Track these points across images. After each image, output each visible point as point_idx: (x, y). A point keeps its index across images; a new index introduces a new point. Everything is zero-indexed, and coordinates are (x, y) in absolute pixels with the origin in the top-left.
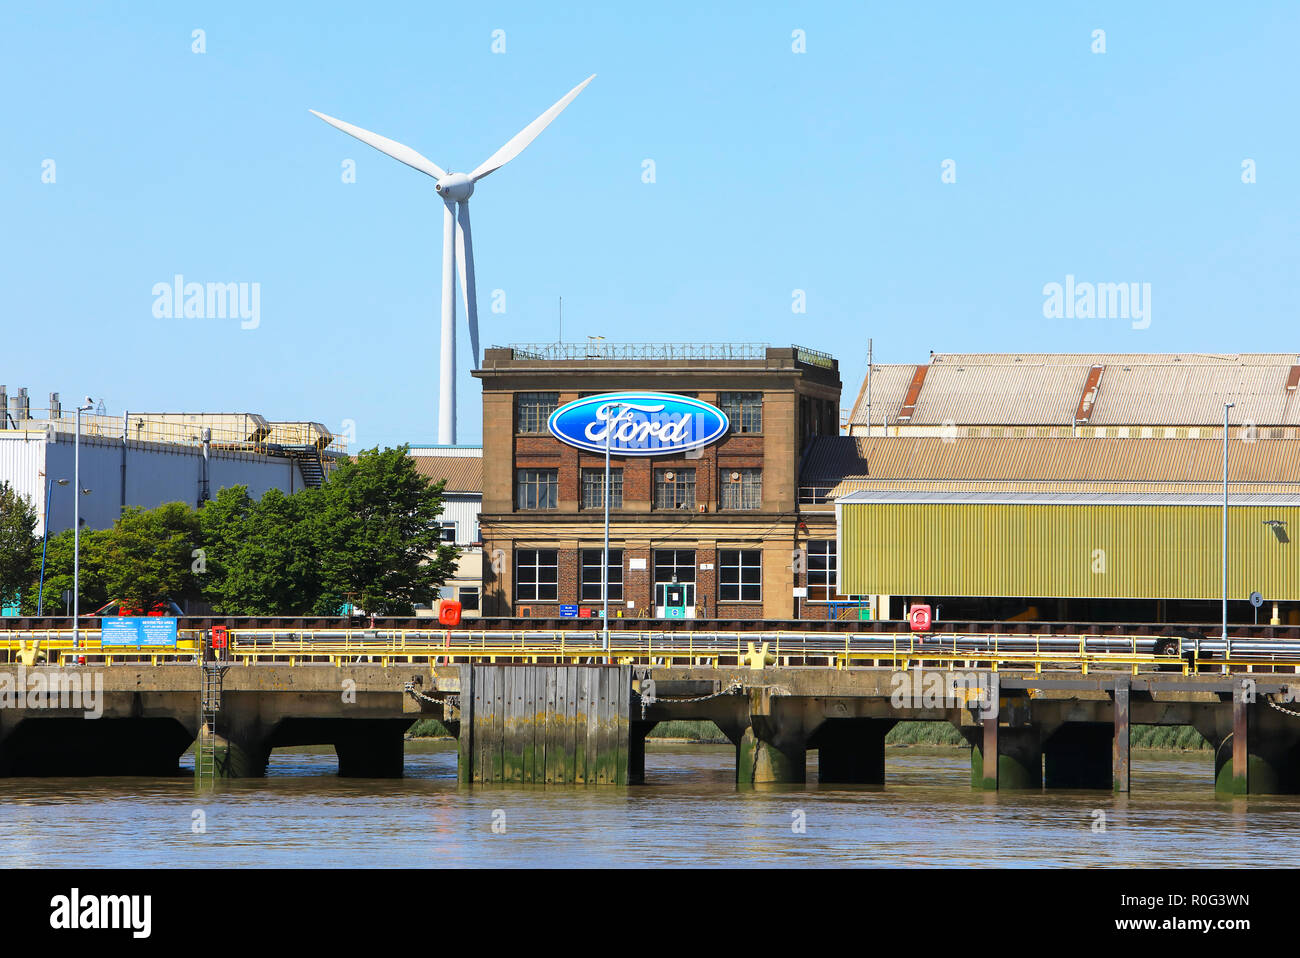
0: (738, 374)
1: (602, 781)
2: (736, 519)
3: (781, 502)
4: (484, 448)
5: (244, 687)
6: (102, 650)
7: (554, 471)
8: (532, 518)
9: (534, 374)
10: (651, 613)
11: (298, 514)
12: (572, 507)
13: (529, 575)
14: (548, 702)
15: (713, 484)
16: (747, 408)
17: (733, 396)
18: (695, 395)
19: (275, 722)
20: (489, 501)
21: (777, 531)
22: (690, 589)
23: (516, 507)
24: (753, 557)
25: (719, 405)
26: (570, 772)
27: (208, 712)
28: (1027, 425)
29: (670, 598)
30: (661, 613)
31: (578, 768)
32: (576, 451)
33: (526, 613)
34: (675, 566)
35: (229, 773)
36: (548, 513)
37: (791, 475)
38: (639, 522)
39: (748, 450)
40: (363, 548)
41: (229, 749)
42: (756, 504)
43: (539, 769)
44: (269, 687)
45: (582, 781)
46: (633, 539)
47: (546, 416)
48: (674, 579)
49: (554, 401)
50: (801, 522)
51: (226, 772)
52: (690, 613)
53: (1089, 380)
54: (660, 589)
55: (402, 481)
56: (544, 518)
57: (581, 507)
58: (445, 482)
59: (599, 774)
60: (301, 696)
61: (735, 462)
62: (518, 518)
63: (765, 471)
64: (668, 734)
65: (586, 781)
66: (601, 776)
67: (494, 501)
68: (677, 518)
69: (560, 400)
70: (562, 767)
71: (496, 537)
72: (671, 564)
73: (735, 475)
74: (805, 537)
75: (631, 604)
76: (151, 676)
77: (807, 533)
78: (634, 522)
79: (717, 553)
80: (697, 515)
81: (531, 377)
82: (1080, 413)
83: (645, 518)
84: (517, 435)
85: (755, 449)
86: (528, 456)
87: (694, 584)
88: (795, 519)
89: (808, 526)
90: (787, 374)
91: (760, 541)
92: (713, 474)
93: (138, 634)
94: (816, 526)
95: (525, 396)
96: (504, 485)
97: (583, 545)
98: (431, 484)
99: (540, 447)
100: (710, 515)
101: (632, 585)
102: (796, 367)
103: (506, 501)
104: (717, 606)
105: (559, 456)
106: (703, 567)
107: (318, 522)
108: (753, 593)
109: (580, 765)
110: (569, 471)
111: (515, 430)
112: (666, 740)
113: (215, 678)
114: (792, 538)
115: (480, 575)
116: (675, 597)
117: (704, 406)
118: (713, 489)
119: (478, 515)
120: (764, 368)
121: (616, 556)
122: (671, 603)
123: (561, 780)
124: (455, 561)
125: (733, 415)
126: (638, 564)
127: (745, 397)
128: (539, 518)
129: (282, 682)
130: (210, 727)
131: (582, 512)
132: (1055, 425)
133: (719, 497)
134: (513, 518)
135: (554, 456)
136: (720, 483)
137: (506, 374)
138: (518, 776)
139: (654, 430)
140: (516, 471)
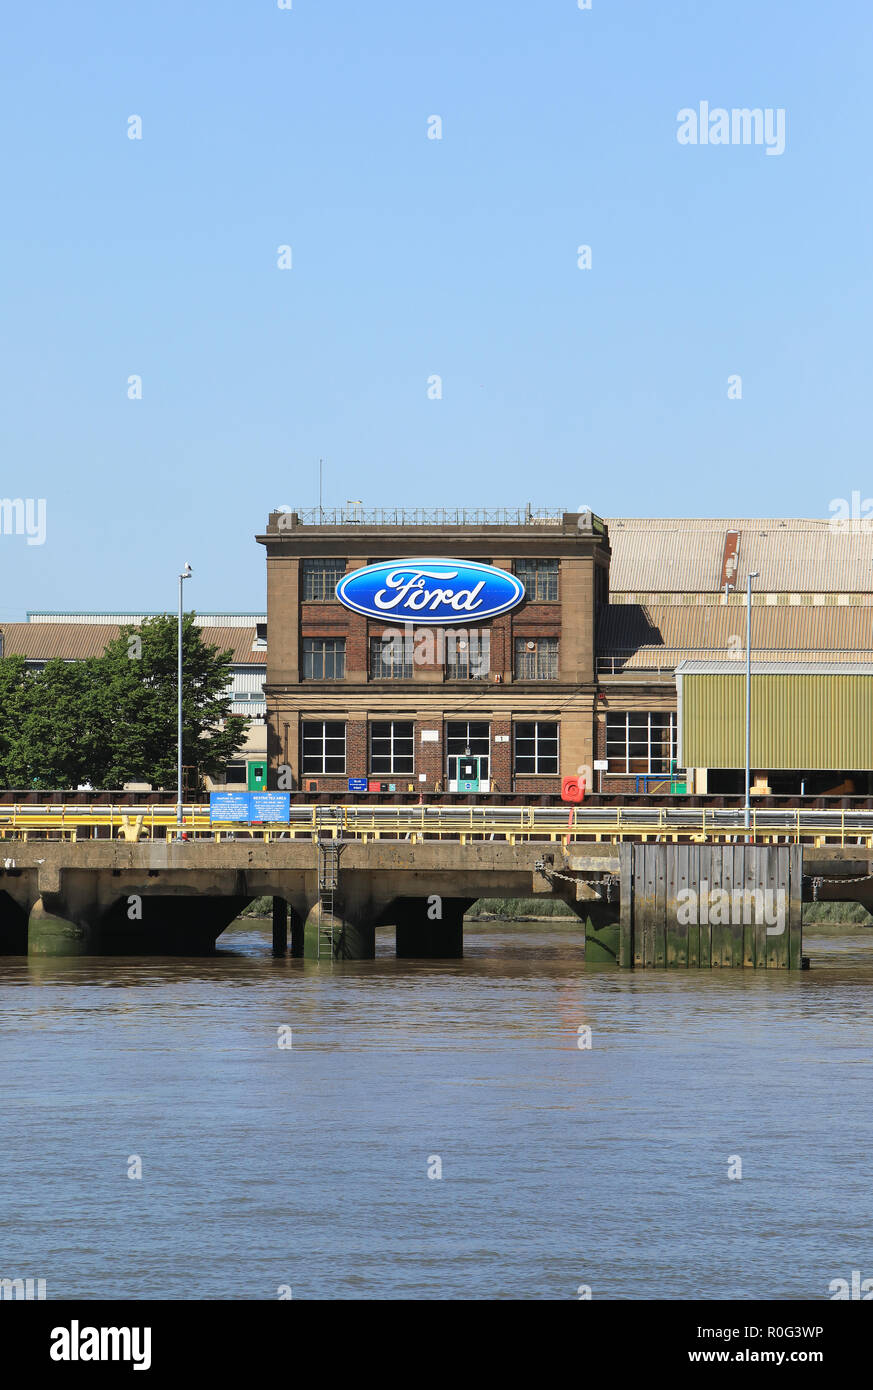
0: (535, 540)
1: (773, 965)
2: (534, 689)
3: (579, 672)
4: (269, 615)
5: (363, 865)
6: (211, 827)
7: (342, 640)
8: (319, 689)
9: (321, 540)
10: (444, 787)
11: (84, 684)
12: (360, 677)
13: (316, 747)
14: (713, 882)
15: (508, 654)
16: (543, 575)
17: (528, 562)
18: (489, 562)
19: (388, 901)
20: (274, 671)
21: (573, 702)
22: (484, 762)
23: (302, 678)
24: (550, 729)
25: (514, 572)
26: (737, 956)
27: (324, 890)
28: (672, 592)
29: (463, 771)
30: (454, 786)
31: (746, 951)
32: (365, 619)
33: (313, 787)
34: (468, 738)
35: (344, 954)
36: (336, 683)
37: (590, 645)
38: (432, 693)
39: (544, 619)
40: (157, 719)
41: (344, 929)
42: (553, 674)
43: (705, 952)
44: (389, 865)
45: (750, 964)
46: (425, 710)
47: (333, 583)
48: (468, 752)
49: (342, 567)
50: (600, 692)
51: (341, 953)
52: (484, 787)
53: (727, 544)
54: (453, 761)
55: (192, 650)
56: (333, 689)
57: (370, 678)
58: (232, 652)
59: (769, 958)
60: (416, 874)
61: (531, 631)
62: (306, 689)
63: (562, 641)
64: (555, 912)
65: (755, 964)
66: (772, 960)
67: (278, 671)
68: (471, 689)
69: (347, 566)
70: (729, 949)
71: (281, 708)
72: (463, 736)
73: (531, 645)
74: (604, 708)
75: (423, 778)
76: (264, 853)
77: (606, 704)
78: (426, 693)
79: (512, 725)
80: (493, 686)
81: (318, 542)
82: (724, 580)
83: (438, 689)
84: (303, 603)
85: (552, 617)
86: (314, 624)
87: (489, 756)
88: (595, 689)
89: (607, 697)
90: (587, 540)
91: (557, 712)
92: (508, 643)
93: (249, 810)
94: (616, 697)
95: (311, 563)
96: (289, 654)
97: (372, 716)
98: (217, 654)
99: (326, 615)
100: (506, 686)
101: (424, 758)
102: (594, 533)
103: (293, 671)
104: (512, 779)
105: (347, 624)
106: (498, 739)
107: (107, 692)
108: (549, 766)
109: (748, 947)
110: (357, 640)
111: (301, 598)
112: (554, 919)
113: (332, 856)
114: (591, 709)
115: (265, 747)
116: (469, 770)
117: (498, 572)
118: (508, 659)
119: (263, 685)
120: (561, 534)
121: (405, 728)
122: (464, 776)
123: (728, 963)
124: (244, 733)
125: (528, 583)
126: (431, 736)
127: (540, 563)
128: (327, 689)
129: (404, 860)
130: (326, 907)
131: (371, 682)
132: (701, 592)
133: (514, 667)
134: (300, 689)
135: (342, 624)
136: (515, 653)
137: (292, 540)
138: (683, 959)
139: (447, 598)
140: (301, 639)
